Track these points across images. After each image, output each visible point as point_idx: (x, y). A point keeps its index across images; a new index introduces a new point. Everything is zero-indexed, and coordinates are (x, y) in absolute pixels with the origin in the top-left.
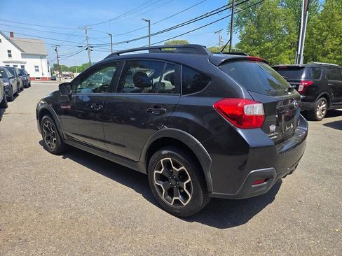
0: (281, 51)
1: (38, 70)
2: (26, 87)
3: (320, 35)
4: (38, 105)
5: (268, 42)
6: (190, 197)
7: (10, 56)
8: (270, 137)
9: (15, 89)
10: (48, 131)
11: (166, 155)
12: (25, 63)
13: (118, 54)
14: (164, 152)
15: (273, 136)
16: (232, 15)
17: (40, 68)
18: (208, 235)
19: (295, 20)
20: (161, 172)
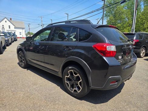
0: (125, 28)
1: (21, 34)
2: (15, 41)
3: (142, 21)
4: (18, 47)
5: (119, 24)
6: (81, 89)
7: (10, 28)
8: (119, 61)
9: (10, 41)
10: (21, 58)
11: (71, 69)
12: (16, 31)
13: (52, 25)
14: (70, 67)
15: (120, 61)
16: (103, 12)
17: (22, 33)
18: (89, 107)
19: (131, 14)
20: (68, 77)
